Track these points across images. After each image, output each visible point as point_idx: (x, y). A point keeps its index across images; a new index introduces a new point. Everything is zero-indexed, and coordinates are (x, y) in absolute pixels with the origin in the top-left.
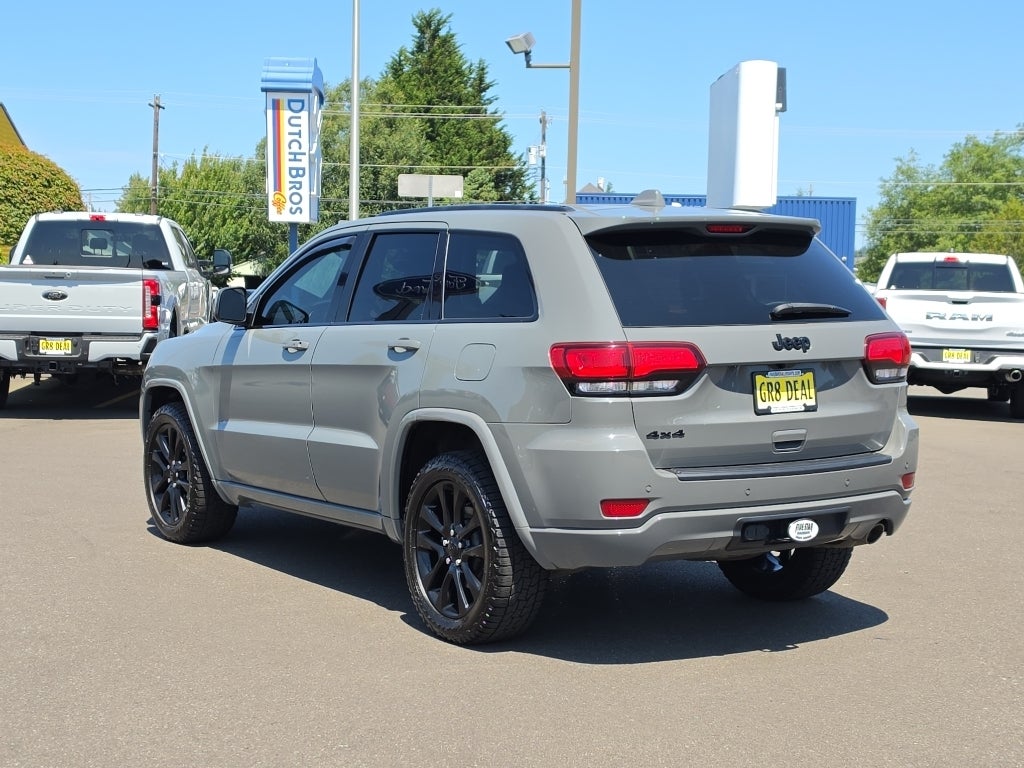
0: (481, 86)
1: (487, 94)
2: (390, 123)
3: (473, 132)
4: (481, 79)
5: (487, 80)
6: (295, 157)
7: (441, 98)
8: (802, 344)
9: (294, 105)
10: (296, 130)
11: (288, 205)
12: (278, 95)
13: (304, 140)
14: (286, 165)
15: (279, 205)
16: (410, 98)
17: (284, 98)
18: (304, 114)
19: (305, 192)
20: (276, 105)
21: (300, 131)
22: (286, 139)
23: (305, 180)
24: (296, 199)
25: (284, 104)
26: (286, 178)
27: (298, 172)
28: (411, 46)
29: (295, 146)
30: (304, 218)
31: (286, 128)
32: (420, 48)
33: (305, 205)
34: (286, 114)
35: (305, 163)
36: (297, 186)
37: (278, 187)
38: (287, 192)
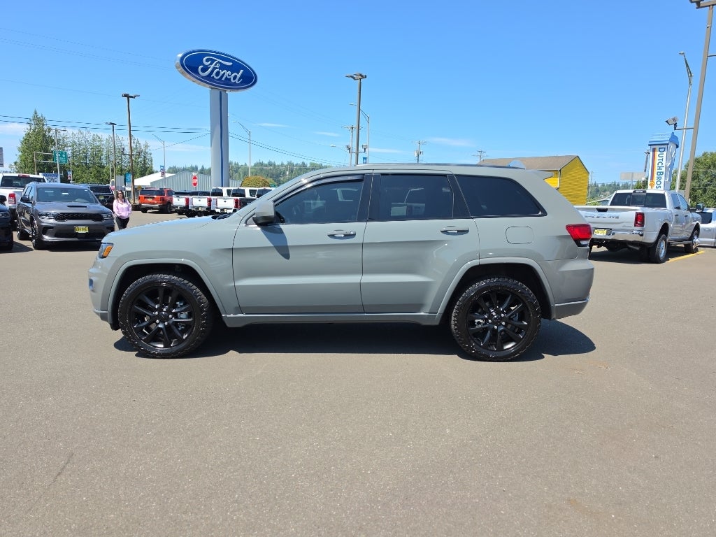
6: (660, 168)
9: (661, 150)
10: (661, 158)
11: (656, 185)
12: (655, 146)
13: (664, 162)
14: (656, 170)
15: (652, 186)
17: (657, 147)
18: (665, 153)
19: (663, 180)
20: (654, 150)
21: (663, 159)
22: (657, 162)
23: (663, 177)
24: (659, 183)
25: (657, 149)
26: (656, 175)
27: (660, 174)
29: (660, 165)
31: (657, 158)
33: (662, 186)
34: (657, 153)
35: (664, 170)
36: (659, 178)
37: (652, 179)
38: (655, 180)
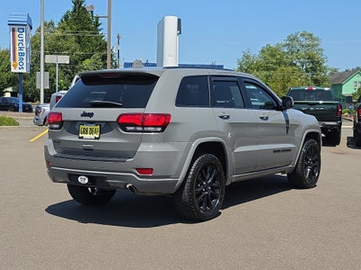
0: (97, 25)
1: (99, 28)
2: (64, 37)
3: (94, 41)
4: (97, 22)
5: (99, 22)
6: (21, 49)
7: (82, 29)
8: (91, 115)
9: (20, 30)
10: (21, 39)
11: (18, 66)
12: (15, 26)
13: (24, 43)
14: (17, 52)
15: (15, 66)
16: (71, 28)
17: (16, 27)
18: (24, 33)
19: (24, 61)
20: (13, 30)
21: (23, 40)
22: (17, 42)
23: (24, 57)
24: (21, 64)
25: (16, 29)
26: (17, 57)
27: (22, 54)
28: (71, 10)
29: (21, 45)
30: (24, 71)
31: (17, 38)
32: (75, 11)
33: (25, 66)
34: (17, 33)
35: (24, 51)
36: (21, 59)
37: (14, 60)
38: (18, 61)
